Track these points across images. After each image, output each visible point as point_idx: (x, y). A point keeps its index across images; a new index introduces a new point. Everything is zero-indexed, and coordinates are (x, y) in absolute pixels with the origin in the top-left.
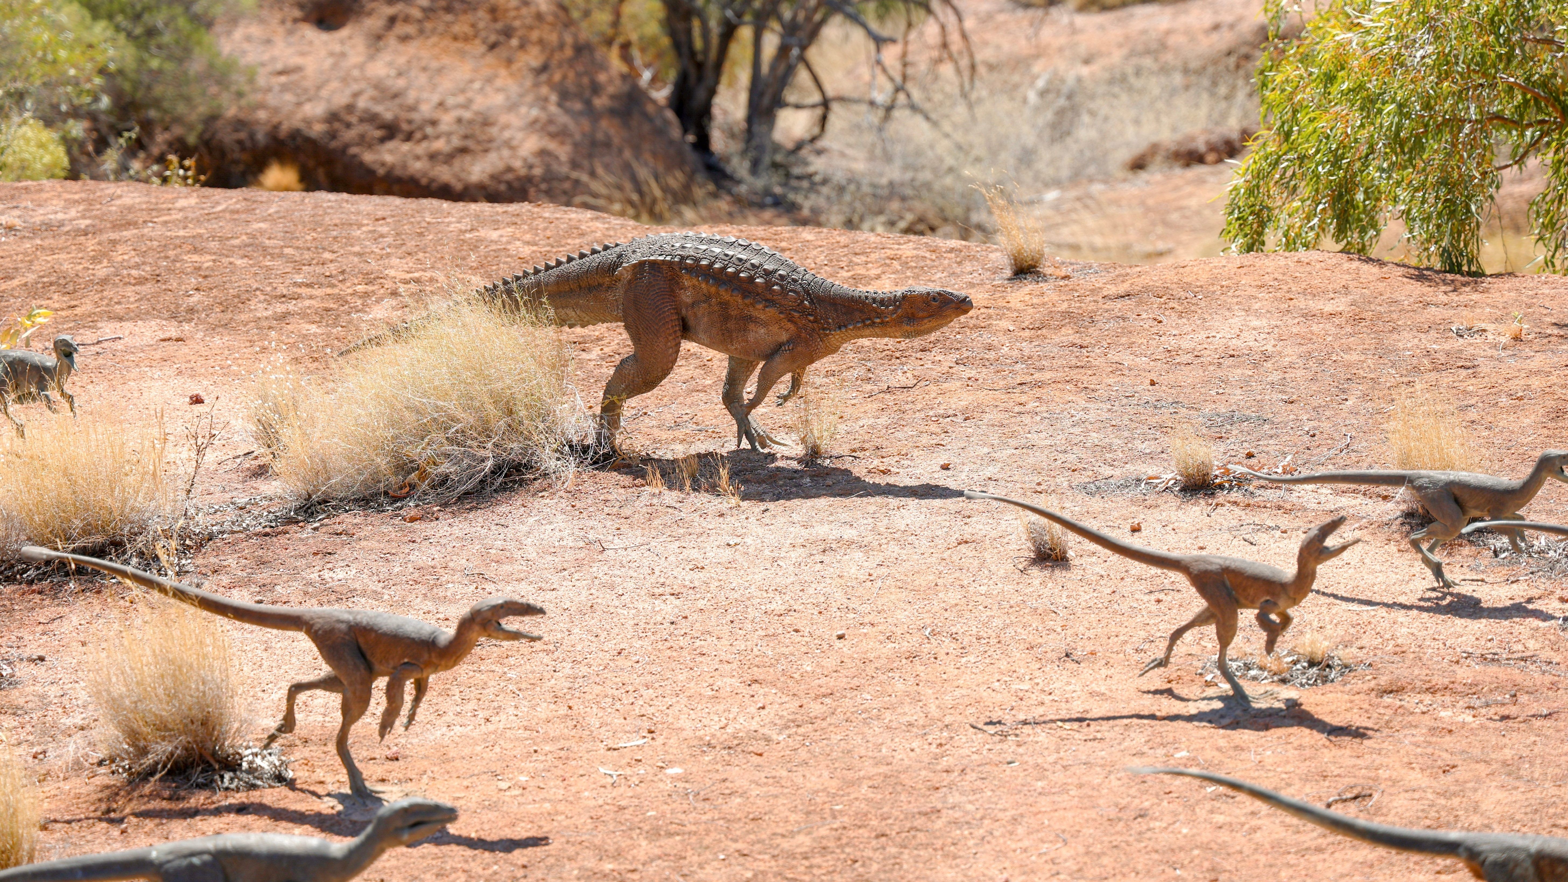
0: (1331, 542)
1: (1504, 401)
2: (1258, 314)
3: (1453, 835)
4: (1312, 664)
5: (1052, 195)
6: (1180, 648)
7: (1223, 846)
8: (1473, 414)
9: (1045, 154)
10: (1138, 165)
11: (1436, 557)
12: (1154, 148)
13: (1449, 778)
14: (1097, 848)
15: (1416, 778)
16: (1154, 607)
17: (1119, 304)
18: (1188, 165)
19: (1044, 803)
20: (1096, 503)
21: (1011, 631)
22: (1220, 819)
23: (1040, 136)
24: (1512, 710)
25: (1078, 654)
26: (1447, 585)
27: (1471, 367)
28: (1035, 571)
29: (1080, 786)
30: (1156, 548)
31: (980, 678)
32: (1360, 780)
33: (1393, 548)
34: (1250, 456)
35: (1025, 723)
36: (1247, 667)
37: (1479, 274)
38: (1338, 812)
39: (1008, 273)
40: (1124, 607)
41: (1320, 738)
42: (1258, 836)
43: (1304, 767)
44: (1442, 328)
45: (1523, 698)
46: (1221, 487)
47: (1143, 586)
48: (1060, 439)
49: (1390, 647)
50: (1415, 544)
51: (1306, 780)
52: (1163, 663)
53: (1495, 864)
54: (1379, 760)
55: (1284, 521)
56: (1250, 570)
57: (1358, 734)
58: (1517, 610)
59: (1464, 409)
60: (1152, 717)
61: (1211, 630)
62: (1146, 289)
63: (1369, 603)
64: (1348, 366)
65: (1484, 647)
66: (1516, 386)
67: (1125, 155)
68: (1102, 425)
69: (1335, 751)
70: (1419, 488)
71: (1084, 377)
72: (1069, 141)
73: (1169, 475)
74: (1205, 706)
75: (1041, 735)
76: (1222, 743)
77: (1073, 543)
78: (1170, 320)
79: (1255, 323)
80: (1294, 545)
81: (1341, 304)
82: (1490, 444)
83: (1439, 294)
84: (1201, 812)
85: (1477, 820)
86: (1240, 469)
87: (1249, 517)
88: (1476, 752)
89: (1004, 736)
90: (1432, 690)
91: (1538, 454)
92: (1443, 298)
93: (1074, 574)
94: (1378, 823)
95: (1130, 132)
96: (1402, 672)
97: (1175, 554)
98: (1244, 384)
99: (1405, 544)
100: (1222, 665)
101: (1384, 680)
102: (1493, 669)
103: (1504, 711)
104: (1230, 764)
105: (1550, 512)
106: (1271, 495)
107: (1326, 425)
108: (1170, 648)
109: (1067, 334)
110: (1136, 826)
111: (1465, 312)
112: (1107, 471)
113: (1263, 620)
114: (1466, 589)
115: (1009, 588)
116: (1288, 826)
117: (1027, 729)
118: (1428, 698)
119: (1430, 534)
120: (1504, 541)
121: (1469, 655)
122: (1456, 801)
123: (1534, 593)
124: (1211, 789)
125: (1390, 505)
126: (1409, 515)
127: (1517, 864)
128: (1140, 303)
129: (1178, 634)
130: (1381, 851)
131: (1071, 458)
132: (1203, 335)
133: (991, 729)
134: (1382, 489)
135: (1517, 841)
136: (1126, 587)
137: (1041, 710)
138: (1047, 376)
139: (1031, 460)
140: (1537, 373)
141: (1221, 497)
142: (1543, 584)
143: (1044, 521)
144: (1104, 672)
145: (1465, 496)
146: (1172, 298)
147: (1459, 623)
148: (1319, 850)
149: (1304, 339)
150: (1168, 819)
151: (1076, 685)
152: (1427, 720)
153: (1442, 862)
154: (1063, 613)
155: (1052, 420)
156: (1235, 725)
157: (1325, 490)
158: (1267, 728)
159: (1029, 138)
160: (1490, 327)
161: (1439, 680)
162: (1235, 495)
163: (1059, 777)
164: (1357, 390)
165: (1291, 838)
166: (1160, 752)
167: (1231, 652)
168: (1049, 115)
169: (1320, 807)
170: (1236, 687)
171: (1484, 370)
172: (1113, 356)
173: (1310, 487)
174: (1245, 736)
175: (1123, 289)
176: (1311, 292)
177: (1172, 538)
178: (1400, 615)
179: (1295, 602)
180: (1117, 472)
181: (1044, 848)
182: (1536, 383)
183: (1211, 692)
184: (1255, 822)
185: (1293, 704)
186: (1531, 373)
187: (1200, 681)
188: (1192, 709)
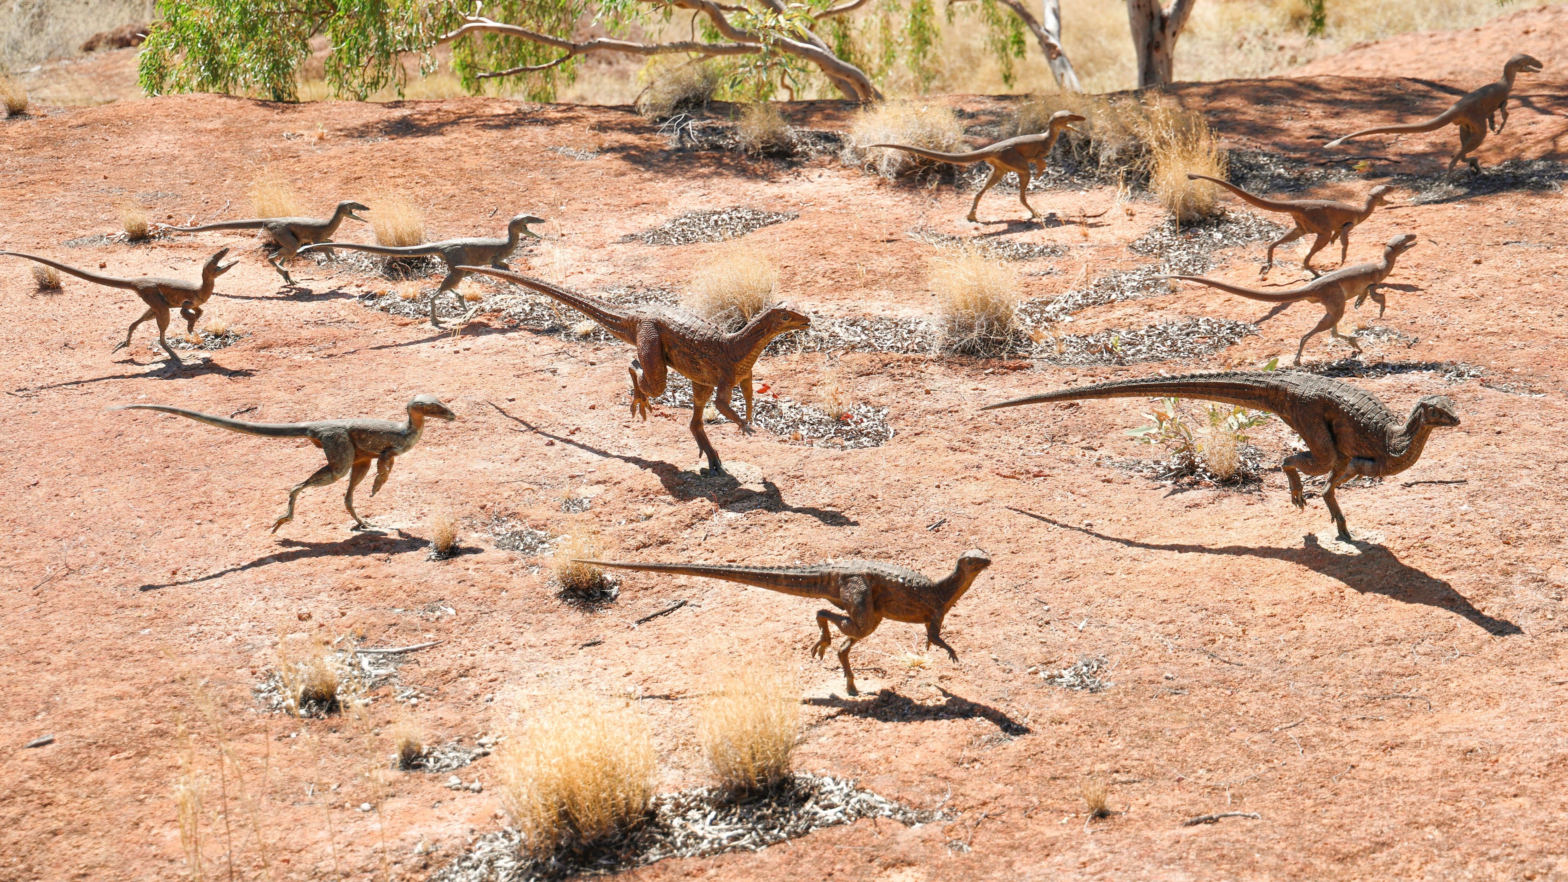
0: (222, 264)
1: (316, 175)
2: (168, 133)
3: (302, 425)
4: (217, 336)
5: (36, 69)
6: (136, 335)
7: (171, 447)
8: (300, 184)
9: (28, 44)
10: (89, 47)
11: (284, 269)
12: (98, 37)
13: (301, 393)
14: (94, 457)
15: (282, 395)
16: (118, 312)
17: (79, 131)
18: (121, 47)
19: (58, 434)
20: (76, 253)
21: (28, 334)
22: (168, 431)
23: (23, 31)
24: (334, 351)
25: (72, 344)
26: (293, 283)
27: (297, 157)
28: (40, 297)
29: (80, 422)
30: (116, 276)
31: (10, 364)
32: (250, 401)
33: (259, 265)
34: (170, 217)
35: (42, 388)
36: (178, 342)
37: (297, 102)
38: (238, 420)
39: (5, 115)
40: (99, 313)
41: (225, 379)
42: (191, 439)
43: (216, 396)
44: (277, 135)
45: (340, 344)
46: (153, 237)
47: (111, 300)
48: (49, 215)
49: (262, 322)
50: (272, 261)
51: (218, 403)
52: (126, 344)
53: (328, 437)
54: (260, 387)
55: (194, 254)
56: (174, 285)
57: (247, 374)
58: (333, 294)
59: (294, 181)
60: (122, 376)
61: (154, 322)
62: (96, 120)
63: (248, 298)
64: (224, 160)
65: (316, 317)
66: (323, 165)
67: (81, 42)
68: (75, 205)
69: (234, 385)
70: (271, 229)
71: (62, 177)
72: (42, 34)
73: (121, 233)
74: (154, 367)
75: (53, 394)
76: (166, 387)
77: (64, 278)
78: (112, 139)
79: (166, 138)
80: (199, 269)
81: (217, 124)
82: (310, 200)
83: (275, 115)
84: (156, 429)
85: (317, 415)
86: (164, 226)
87: (172, 254)
88: (316, 377)
89: (29, 397)
90: (288, 345)
91: (337, 204)
92: (277, 117)
93: (66, 296)
94: (261, 424)
95: (82, 28)
96: (270, 336)
97: (128, 279)
98: (163, 175)
99: (266, 263)
100: (162, 342)
101: (260, 342)
102: (322, 329)
103: (330, 352)
104: (172, 400)
105: (348, 237)
106: (185, 240)
107: (214, 196)
108: (130, 335)
109: (48, 151)
110: (116, 441)
111: (290, 125)
112: (81, 232)
113: (185, 314)
114: (303, 285)
115: (26, 307)
116: (209, 432)
117: (44, 392)
118: (286, 349)
119: (280, 255)
120: (322, 256)
121: (308, 322)
122: (305, 406)
123: (342, 284)
124: (161, 415)
125: (255, 240)
126: (267, 245)
127: (340, 436)
128: (93, 129)
129: (134, 327)
130: (264, 439)
131: (58, 226)
132: (134, 147)
133: (20, 394)
134: (251, 231)
135: (339, 423)
136: (101, 301)
137: (51, 379)
138: (38, 177)
139: (32, 229)
140: (334, 157)
141: (154, 243)
142: (346, 278)
143: (43, 265)
144: (90, 353)
145: (298, 231)
146: (113, 125)
147: (301, 305)
148: (228, 442)
149: (197, 146)
150: (136, 435)
151: (73, 362)
152: (286, 362)
153: (300, 440)
154: (60, 320)
155: (43, 204)
156: (173, 376)
157: (217, 234)
158: (193, 376)
159: (17, 34)
160: (305, 133)
161: (292, 338)
162: (163, 241)
163: (67, 418)
164: (231, 174)
165: (211, 438)
166: (129, 396)
167: (168, 333)
168: (28, 20)
169: (227, 418)
170: (172, 354)
171: (304, 158)
172: (79, 163)
173: (208, 233)
174: (181, 382)
175: (81, 121)
176: (199, 118)
177: (125, 270)
178: (267, 303)
179: (203, 301)
180: (88, 233)
181: (59, 460)
182: (333, 163)
183: (157, 358)
184: (189, 431)
185: (207, 361)
186: (330, 158)
187: (150, 353)
188: (147, 369)
